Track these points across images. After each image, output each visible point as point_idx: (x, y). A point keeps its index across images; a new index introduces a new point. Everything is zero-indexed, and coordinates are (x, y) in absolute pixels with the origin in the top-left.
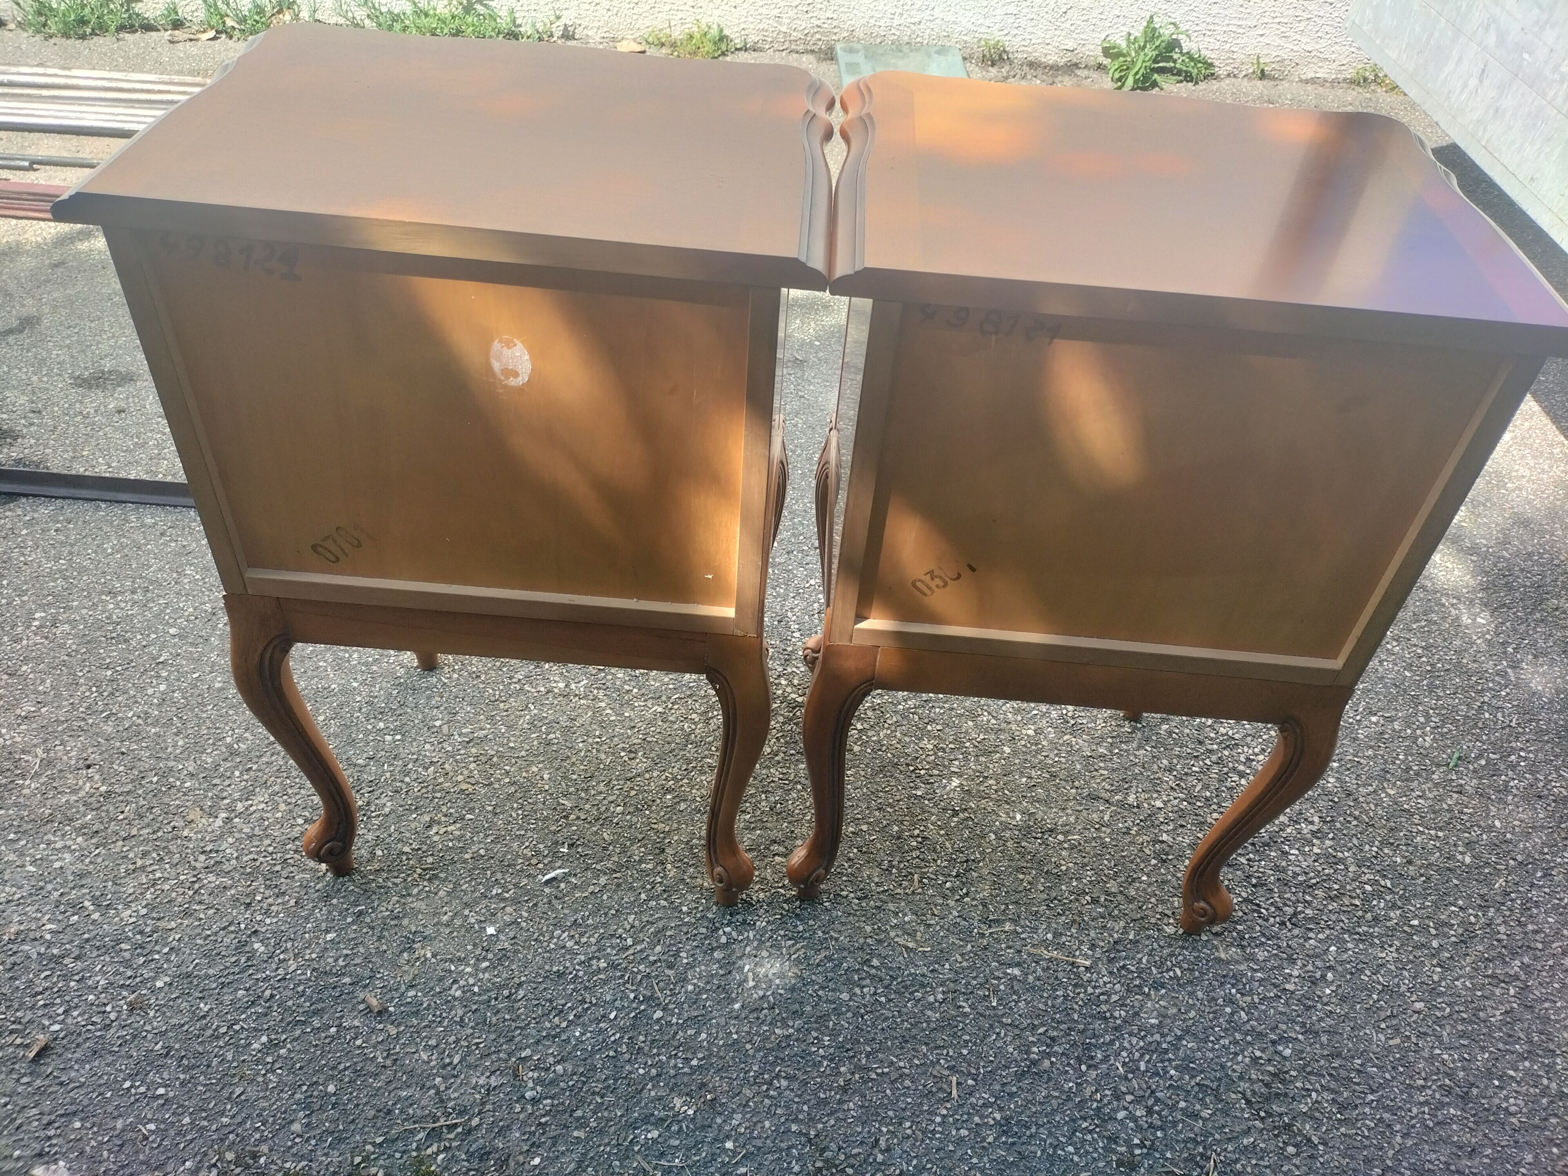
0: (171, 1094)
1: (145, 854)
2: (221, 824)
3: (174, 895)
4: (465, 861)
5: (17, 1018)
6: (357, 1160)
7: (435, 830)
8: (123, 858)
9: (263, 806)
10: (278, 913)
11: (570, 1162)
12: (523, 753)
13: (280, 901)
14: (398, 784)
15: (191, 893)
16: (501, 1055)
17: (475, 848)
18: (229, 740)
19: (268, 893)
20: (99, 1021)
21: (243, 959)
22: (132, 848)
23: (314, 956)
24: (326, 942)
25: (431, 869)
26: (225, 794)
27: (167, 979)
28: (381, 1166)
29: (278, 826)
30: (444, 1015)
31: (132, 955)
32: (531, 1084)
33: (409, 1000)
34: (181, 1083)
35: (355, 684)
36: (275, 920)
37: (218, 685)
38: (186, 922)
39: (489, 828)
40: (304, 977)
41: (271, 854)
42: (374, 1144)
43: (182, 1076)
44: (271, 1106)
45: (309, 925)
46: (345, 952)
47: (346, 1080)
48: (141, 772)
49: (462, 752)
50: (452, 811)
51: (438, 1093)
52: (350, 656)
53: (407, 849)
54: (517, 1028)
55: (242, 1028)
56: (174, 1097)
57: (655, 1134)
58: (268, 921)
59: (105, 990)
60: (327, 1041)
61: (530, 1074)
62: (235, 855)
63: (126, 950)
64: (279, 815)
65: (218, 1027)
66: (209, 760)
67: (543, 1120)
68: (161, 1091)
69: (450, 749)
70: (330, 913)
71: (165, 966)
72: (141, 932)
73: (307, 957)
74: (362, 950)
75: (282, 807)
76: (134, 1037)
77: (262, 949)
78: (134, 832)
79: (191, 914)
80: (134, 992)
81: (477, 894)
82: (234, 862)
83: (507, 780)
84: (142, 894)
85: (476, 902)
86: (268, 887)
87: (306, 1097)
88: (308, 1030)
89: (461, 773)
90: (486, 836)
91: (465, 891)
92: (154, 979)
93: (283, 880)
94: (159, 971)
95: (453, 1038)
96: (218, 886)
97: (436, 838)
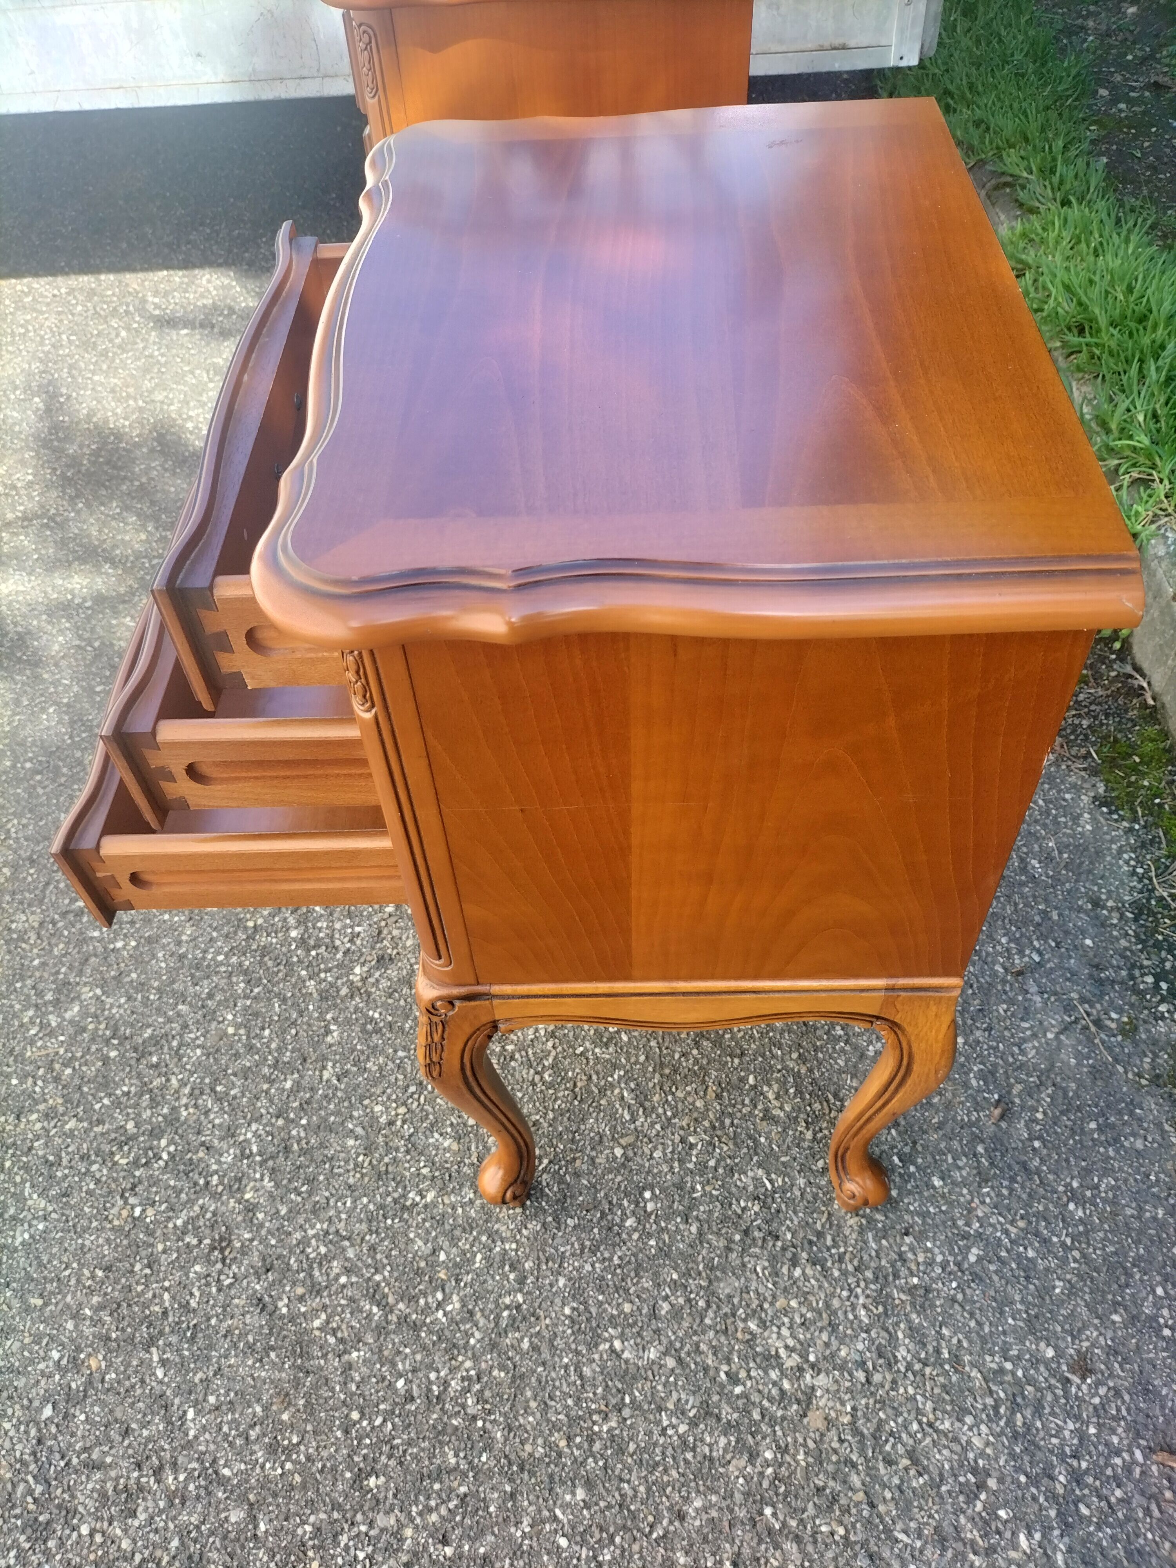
0: (1158, 1278)
1: (889, 1462)
2: (822, 1376)
3: (937, 1391)
4: (810, 1070)
5: (1145, 1515)
6: (1144, 1082)
7: (777, 1112)
8: (902, 1491)
9: (785, 1332)
10: (927, 1250)
11: (1081, 918)
12: (653, 1043)
13: (910, 1255)
14: (721, 1171)
15: (928, 1370)
16: (1008, 989)
17: (791, 1064)
18: (682, 1429)
19: (904, 1272)
20: (1113, 1405)
21: (992, 1268)
22: (884, 1486)
23: (965, 1191)
24: (945, 1185)
25: (828, 1101)
26: (775, 1392)
27: (1042, 1345)
28: (1141, 1061)
29: (811, 1298)
30: (985, 1047)
31: (1027, 1406)
32: (1026, 959)
33: (981, 1083)
34: (1145, 1274)
35: (562, 1282)
36: (936, 1251)
37: (580, 1494)
38: (967, 1358)
39: (763, 1055)
40: (993, 1194)
41: (851, 1290)
42: (1126, 1072)
43: (1137, 1277)
44: (1130, 1174)
45: (932, 1210)
46: (950, 1160)
47: (1079, 1114)
48: (760, 1541)
49: (660, 1110)
50: (747, 1101)
51: (1061, 1033)
52: (507, 1307)
53: (809, 1135)
54: (978, 981)
55: (1067, 1235)
56: (1159, 1274)
57: (1035, 862)
58: (939, 1258)
59: (1077, 1418)
60: (1050, 1145)
61: (1017, 961)
62: (864, 1335)
63: (1024, 1417)
64: (794, 1303)
65: (1075, 1261)
66: (723, 1441)
67: (1053, 944)
68: (1160, 1291)
69: (658, 1127)
70: (910, 1193)
71: (1027, 1357)
72: (996, 1408)
73: (969, 1197)
74: (943, 1145)
75: (780, 1303)
76: (1116, 1353)
77: (974, 1251)
78: (861, 1496)
79: (956, 1356)
80: (1068, 1380)
81: (848, 1048)
82: (873, 1334)
83: (695, 1052)
84: (946, 1436)
85: (855, 1048)
86: (896, 1276)
87: (1110, 1145)
88: (1045, 1168)
89: (693, 1104)
90: (773, 1056)
91: (847, 1061)
92: (1047, 1363)
93: (883, 1262)
94: (1037, 1361)
95: (1006, 1033)
96: (911, 1337)
97: (787, 1108)
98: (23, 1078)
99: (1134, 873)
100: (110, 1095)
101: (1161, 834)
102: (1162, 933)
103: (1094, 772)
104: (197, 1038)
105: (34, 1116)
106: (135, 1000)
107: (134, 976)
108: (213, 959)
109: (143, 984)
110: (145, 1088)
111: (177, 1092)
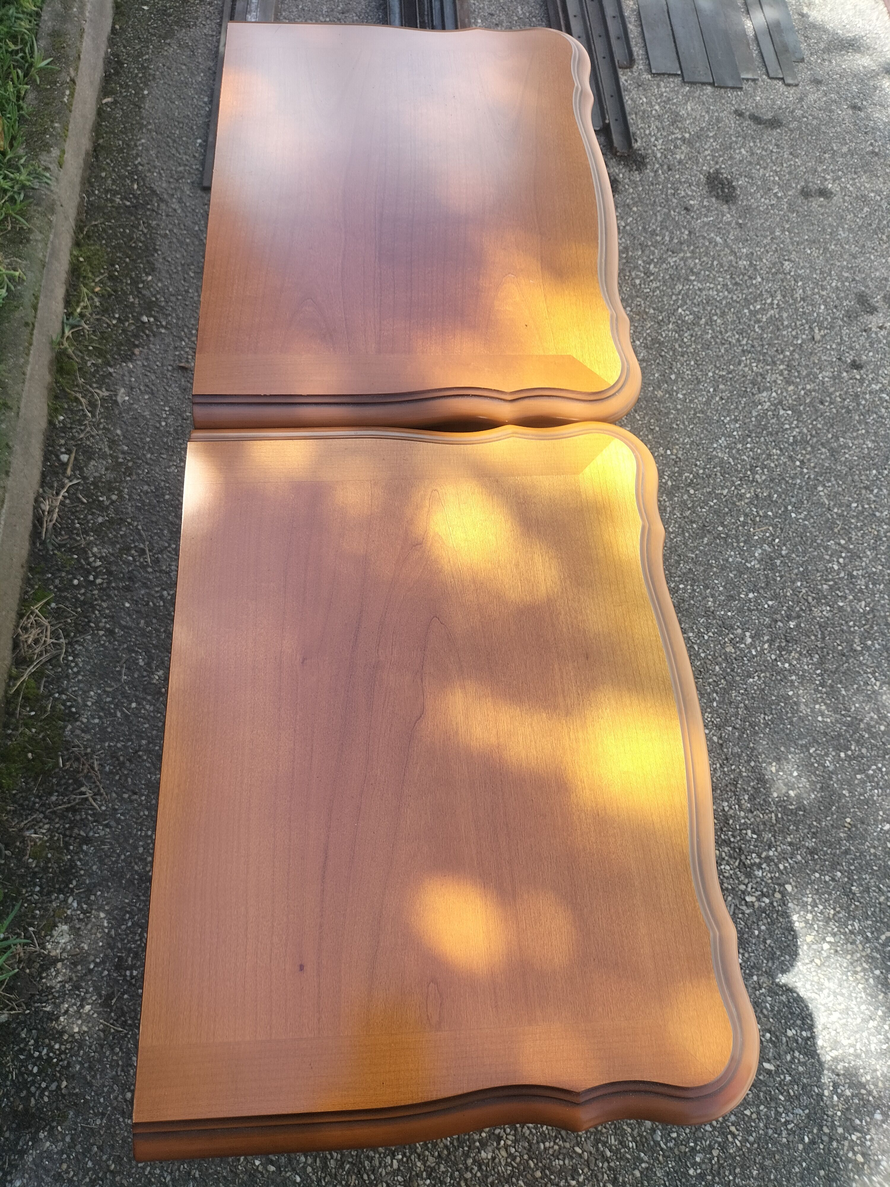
0: (162, 429)
11: (126, 622)
42: (137, 526)
68: (164, 424)
98: (766, 516)
99: (75, 656)
100: (711, 506)
101: (42, 689)
102: (77, 612)
103: (67, 745)
104: (675, 537)
105: (748, 495)
106: (723, 560)
107: (731, 575)
108: (686, 586)
109: (723, 569)
110: (693, 509)
111: (674, 509)
